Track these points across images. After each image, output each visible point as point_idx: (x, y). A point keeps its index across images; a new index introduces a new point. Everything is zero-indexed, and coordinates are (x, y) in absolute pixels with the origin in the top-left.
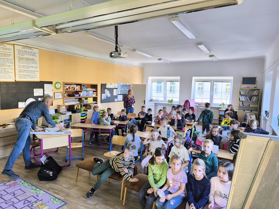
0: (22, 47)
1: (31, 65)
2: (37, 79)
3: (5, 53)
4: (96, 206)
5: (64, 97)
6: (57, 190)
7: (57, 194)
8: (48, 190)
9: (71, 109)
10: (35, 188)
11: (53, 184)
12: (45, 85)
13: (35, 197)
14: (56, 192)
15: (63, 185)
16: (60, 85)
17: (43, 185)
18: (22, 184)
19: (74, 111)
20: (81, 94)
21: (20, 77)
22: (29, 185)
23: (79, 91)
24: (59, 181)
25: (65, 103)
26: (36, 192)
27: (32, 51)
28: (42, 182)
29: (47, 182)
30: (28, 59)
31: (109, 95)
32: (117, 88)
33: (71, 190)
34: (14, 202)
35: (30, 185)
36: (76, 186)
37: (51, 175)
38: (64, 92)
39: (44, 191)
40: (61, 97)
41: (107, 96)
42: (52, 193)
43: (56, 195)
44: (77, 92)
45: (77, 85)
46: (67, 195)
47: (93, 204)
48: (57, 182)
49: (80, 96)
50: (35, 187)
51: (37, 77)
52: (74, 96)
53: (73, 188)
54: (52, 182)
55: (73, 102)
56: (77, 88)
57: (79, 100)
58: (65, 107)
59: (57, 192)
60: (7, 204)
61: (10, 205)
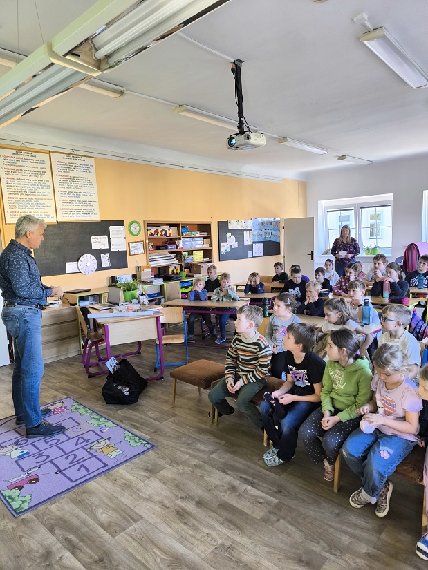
0: (64, 156)
1: (84, 189)
2: (96, 218)
3: (35, 169)
4: (213, 456)
5: (147, 251)
6: (136, 421)
7: (138, 428)
8: (121, 421)
9: (162, 273)
10: (98, 417)
11: (131, 411)
12: (111, 228)
13: (96, 434)
14: (134, 426)
15: (149, 413)
16: (138, 228)
17: (112, 413)
18: (76, 409)
19: (168, 278)
20: (181, 244)
21: (65, 214)
22: (87, 412)
23: (176, 239)
24: (142, 405)
25: (150, 263)
26: (99, 425)
27: (82, 162)
28: (110, 406)
29: (119, 407)
30: (76, 179)
31: (235, 245)
32: (251, 230)
33: (164, 423)
34: (59, 440)
35: (89, 411)
36: (173, 416)
37: (127, 394)
38: (147, 241)
39: (114, 423)
40: (142, 251)
41: (231, 246)
42: (127, 427)
43: (134, 431)
44: (172, 241)
45: (171, 225)
46: (155, 432)
47: (207, 450)
48: (137, 407)
49: (177, 248)
50: (98, 414)
51: (95, 212)
52: (166, 248)
53: (166, 420)
54: (129, 406)
55: (165, 259)
56: (172, 232)
57: (176, 256)
58: (150, 270)
59: (138, 425)
60: (47, 443)
61: (52, 446)
